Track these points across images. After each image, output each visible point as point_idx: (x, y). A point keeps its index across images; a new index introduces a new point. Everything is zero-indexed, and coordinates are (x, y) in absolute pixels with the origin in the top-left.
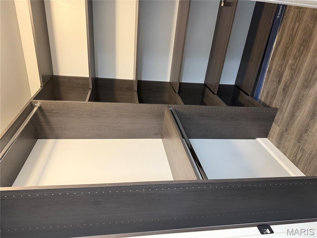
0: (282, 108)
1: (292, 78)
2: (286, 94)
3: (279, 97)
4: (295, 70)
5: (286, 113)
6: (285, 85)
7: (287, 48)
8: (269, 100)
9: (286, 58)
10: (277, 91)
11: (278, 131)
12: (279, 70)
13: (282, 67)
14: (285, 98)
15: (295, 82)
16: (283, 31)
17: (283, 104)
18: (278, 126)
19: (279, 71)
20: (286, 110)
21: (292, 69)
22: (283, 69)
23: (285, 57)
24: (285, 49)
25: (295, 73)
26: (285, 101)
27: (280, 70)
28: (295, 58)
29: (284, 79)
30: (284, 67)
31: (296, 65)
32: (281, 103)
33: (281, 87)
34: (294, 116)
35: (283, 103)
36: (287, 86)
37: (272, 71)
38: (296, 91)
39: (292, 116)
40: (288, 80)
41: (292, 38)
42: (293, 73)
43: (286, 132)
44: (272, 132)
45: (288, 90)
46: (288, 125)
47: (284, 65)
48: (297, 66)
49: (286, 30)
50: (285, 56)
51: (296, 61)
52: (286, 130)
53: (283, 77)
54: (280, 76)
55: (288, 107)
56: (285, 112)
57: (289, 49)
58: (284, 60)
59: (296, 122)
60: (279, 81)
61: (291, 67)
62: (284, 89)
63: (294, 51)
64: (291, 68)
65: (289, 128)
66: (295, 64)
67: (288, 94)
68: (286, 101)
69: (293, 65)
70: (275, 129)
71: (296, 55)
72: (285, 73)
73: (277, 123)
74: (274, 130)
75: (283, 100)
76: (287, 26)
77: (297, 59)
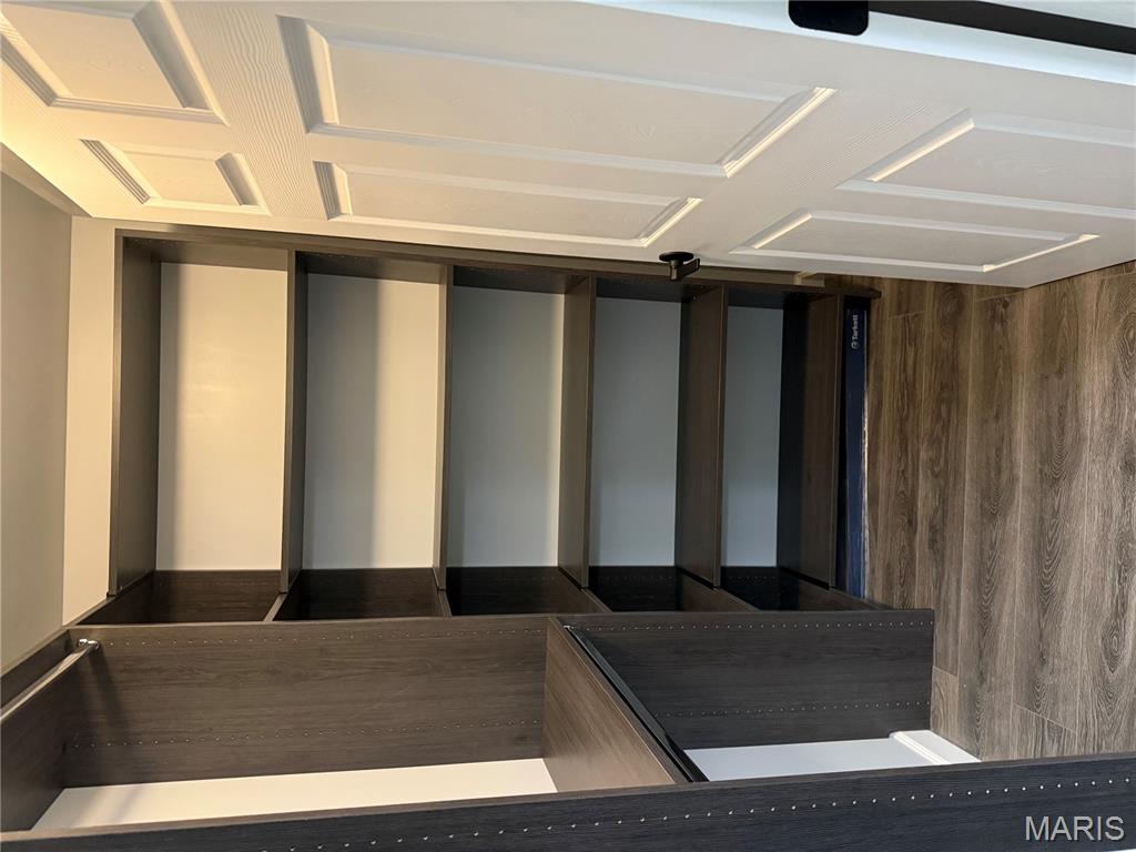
0: (946, 604)
1: (944, 501)
2: (943, 556)
3: (924, 571)
4: (946, 478)
5: (961, 618)
6: (932, 527)
7: (903, 421)
8: (897, 591)
9: (909, 448)
10: (914, 555)
11: (957, 689)
12: (900, 489)
13: (906, 475)
14: (943, 569)
15: (956, 511)
16: (880, 378)
17: (943, 591)
18: (951, 673)
19: (903, 492)
20: (958, 608)
21: (936, 476)
22: (910, 483)
23: (907, 446)
24: (898, 425)
25: (946, 483)
26: (946, 577)
27: (902, 488)
28: (935, 441)
29: (922, 512)
30: (913, 474)
31: (942, 461)
32: (935, 587)
33: (921, 540)
34: (990, 620)
35: (944, 586)
36: (936, 531)
37: (882, 497)
38: (968, 539)
39: (984, 621)
40: (936, 511)
41: (908, 390)
42: (942, 483)
43: (982, 683)
44: (941, 701)
45: (943, 538)
46: (980, 657)
47: (910, 469)
48: (946, 462)
49: (887, 374)
50: (904, 441)
51: (940, 448)
52: (982, 678)
53: (916, 506)
54: (907, 505)
55: (962, 594)
56: (958, 615)
57: (910, 420)
58: (907, 456)
59: (1003, 637)
60: (910, 522)
61: (932, 470)
62: (932, 543)
63: (926, 425)
64: (933, 473)
65: (987, 665)
66: (938, 458)
67: (948, 553)
68: (949, 578)
69: (933, 462)
70: (947, 685)
71: (933, 431)
72: (921, 493)
73: (946, 663)
74: (943, 693)
75: (940, 578)
76: (887, 362)
77: (940, 443)
